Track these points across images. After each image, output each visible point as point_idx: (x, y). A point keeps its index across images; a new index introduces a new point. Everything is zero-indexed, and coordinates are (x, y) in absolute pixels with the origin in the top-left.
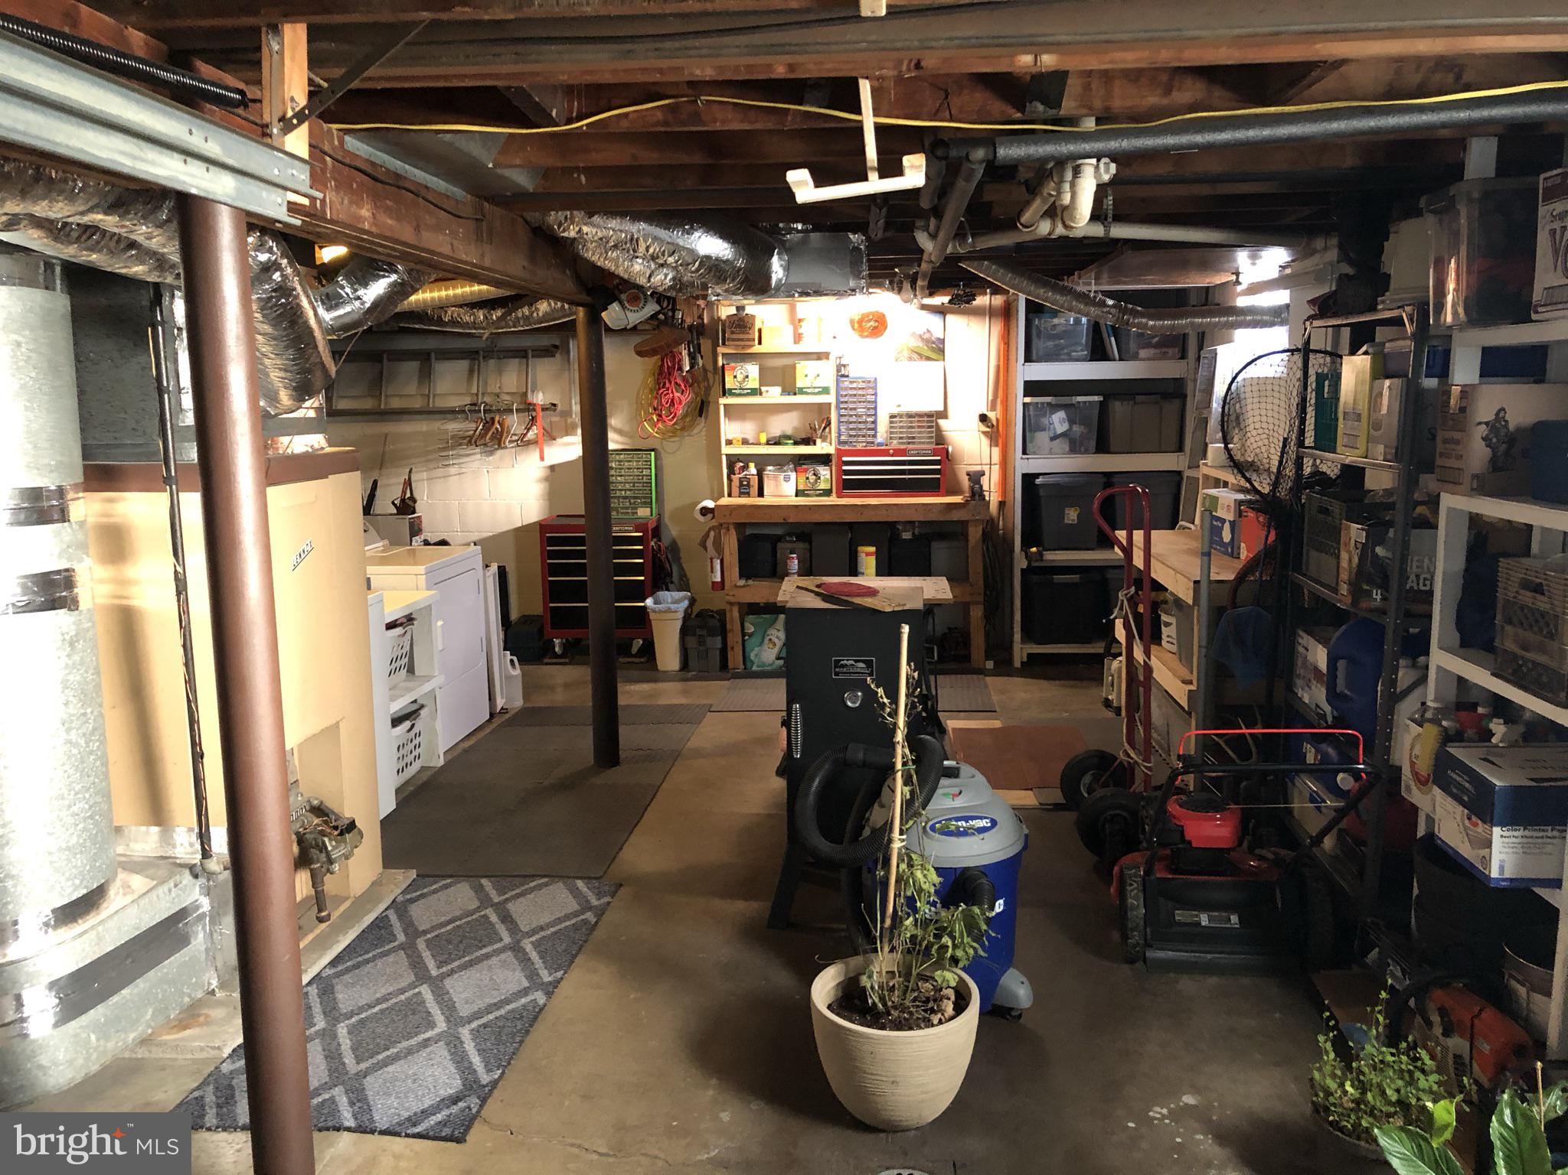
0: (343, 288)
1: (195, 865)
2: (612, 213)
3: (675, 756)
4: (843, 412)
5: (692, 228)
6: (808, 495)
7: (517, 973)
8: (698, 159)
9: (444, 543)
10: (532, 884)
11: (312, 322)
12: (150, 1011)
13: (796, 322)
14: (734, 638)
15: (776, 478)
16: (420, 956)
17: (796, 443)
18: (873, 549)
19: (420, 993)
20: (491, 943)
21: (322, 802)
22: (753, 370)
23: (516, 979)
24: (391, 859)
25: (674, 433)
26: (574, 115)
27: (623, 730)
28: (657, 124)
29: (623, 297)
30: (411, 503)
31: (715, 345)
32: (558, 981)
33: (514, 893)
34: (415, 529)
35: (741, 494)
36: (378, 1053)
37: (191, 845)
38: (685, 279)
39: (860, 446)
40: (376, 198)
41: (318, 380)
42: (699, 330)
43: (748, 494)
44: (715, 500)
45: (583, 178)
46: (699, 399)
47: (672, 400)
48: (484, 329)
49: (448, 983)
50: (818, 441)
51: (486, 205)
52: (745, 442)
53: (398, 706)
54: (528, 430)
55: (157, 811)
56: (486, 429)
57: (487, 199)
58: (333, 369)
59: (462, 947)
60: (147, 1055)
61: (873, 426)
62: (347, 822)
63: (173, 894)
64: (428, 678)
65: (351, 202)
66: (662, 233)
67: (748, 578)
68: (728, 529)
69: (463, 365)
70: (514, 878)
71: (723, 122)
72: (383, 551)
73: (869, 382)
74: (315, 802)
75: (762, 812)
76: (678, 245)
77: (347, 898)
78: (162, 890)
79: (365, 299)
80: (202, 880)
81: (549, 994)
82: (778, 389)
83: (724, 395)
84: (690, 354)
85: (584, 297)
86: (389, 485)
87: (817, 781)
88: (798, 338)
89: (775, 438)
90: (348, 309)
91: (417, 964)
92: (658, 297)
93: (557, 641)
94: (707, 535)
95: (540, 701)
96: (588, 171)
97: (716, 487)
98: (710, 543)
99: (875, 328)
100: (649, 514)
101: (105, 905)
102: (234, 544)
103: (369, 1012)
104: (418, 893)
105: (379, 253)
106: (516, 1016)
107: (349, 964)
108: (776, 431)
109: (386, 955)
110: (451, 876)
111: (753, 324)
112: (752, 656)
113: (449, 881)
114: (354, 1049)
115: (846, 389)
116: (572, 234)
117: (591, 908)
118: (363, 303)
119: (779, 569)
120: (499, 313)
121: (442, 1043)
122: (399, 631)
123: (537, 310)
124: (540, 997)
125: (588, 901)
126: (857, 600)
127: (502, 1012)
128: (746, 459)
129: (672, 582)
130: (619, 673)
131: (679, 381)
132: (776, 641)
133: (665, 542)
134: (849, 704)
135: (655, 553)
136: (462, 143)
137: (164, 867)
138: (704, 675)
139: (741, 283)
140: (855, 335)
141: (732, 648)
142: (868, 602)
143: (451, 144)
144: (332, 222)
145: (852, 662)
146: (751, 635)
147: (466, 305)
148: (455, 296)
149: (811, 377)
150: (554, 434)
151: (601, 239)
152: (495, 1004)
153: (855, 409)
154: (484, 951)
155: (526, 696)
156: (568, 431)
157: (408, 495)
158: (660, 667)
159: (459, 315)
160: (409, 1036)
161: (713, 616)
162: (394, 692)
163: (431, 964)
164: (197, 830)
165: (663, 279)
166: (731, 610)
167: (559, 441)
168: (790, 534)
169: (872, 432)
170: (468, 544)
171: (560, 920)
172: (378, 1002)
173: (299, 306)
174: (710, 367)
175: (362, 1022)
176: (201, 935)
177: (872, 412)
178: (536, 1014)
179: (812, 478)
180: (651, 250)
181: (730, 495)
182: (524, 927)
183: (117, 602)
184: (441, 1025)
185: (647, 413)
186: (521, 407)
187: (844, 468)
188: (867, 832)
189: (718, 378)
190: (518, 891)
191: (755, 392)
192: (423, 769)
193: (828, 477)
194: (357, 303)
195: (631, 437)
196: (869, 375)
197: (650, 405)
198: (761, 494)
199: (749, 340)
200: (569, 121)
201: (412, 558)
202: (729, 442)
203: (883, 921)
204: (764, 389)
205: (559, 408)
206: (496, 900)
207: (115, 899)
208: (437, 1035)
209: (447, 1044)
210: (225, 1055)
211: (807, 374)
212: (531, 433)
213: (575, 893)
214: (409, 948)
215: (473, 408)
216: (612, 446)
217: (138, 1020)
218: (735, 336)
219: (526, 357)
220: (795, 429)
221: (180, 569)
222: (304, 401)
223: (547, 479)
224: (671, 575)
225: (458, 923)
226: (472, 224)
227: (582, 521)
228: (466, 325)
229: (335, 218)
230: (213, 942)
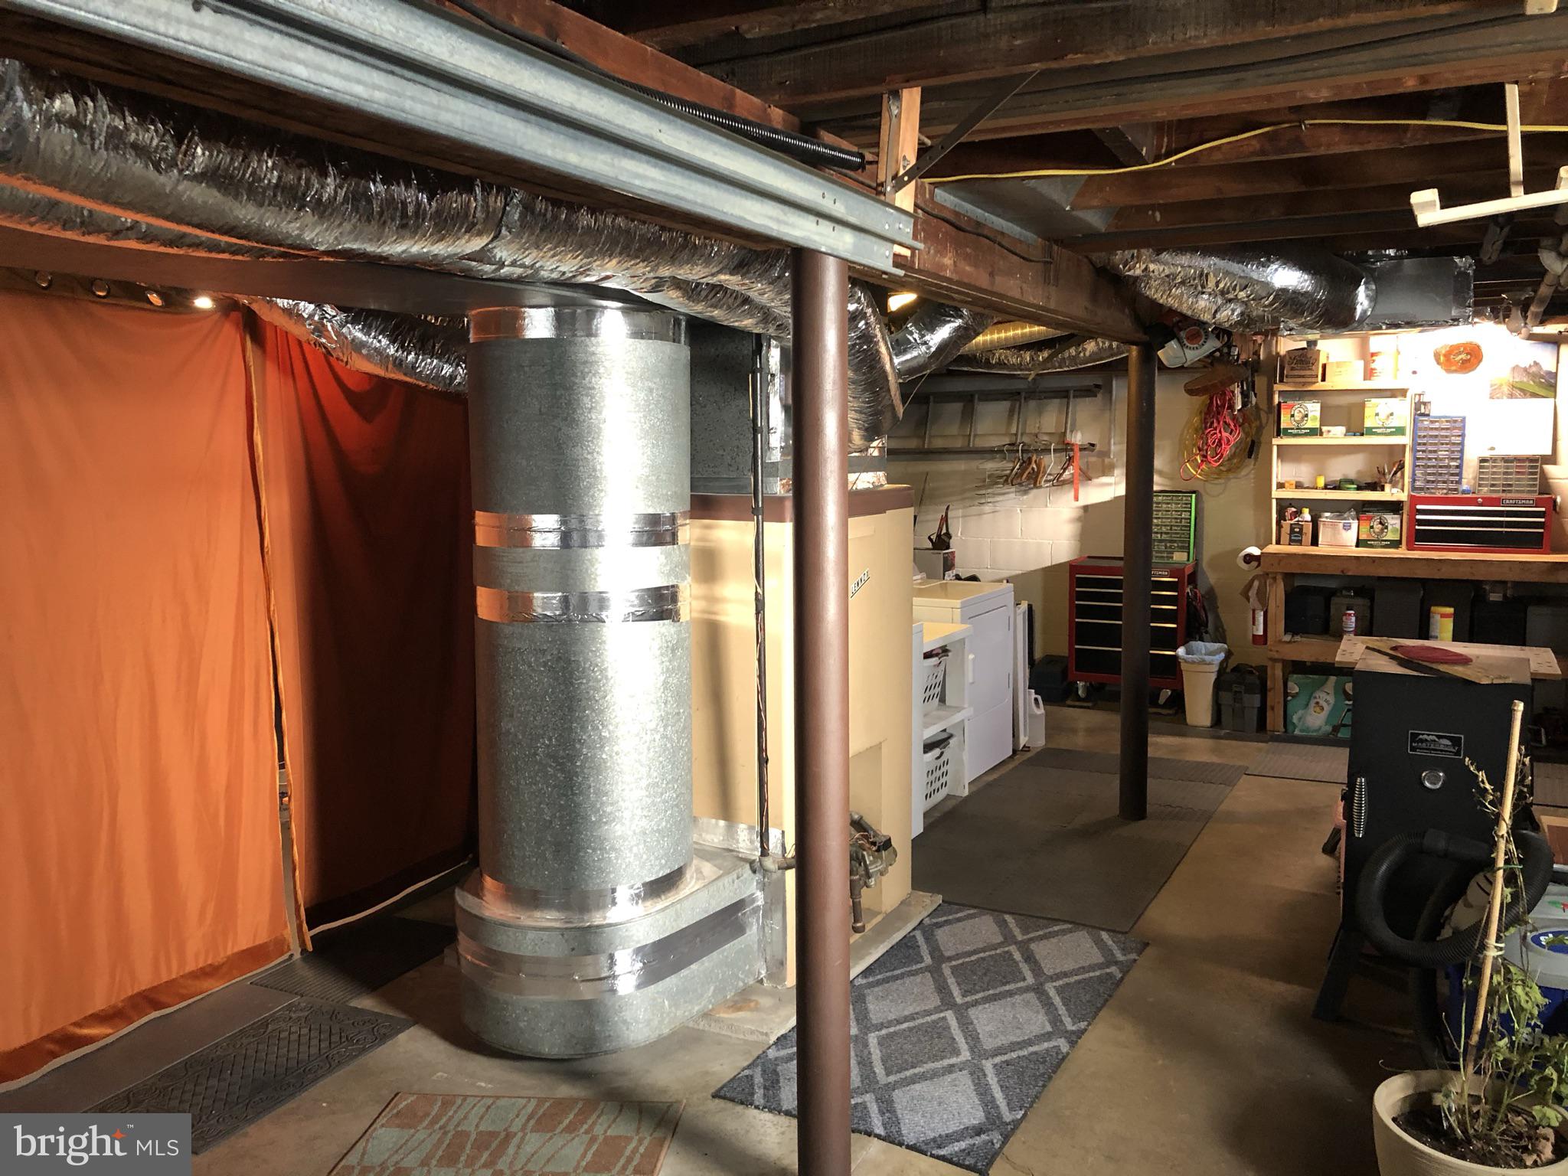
0: (911, 333)
1: (754, 861)
2: (1181, 250)
3: (1206, 817)
4: (1420, 455)
5: (1269, 260)
6: (1372, 546)
7: (1040, 1017)
8: (1291, 187)
9: (974, 578)
10: (1056, 928)
11: (888, 367)
12: (712, 988)
13: (1367, 357)
14: (1275, 698)
15: (1334, 525)
16: (945, 981)
17: (1359, 488)
18: (1451, 610)
19: (944, 1018)
20: (1014, 981)
21: (861, 818)
22: (1314, 408)
23: (1036, 1022)
24: (920, 880)
25: (1219, 474)
26: (1163, 151)
27: (1151, 783)
28: (1253, 154)
29: (1183, 334)
30: (946, 539)
31: (1271, 382)
32: (1083, 1032)
33: (1038, 934)
34: (949, 565)
35: (1291, 542)
36: (907, 1069)
37: (752, 842)
38: (1255, 314)
39: (1439, 494)
40: (958, 246)
41: (887, 423)
42: (1255, 367)
43: (1300, 542)
44: (1261, 547)
45: (1158, 215)
46: (1249, 439)
47: (1220, 441)
48: (1030, 370)
49: (973, 1013)
50: (1387, 487)
51: (1055, 247)
52: (1299, 486)
53: (931, 732)
54: (1065, 470)
55: (726, 808)
56: (1023, 469)
57: (1056, 242)
58: (900, 410)
59: (986, 979)
60: (707, 1028)
61: (1457, 471)
62: (884, 840)
63: (736, 886)
64: (959, 709)
65: (937, 252)
66: (1235, 267)
67: (1295, 633)
68: (1275, 579)
69: (1005, 405)
70: (1036, 918)
71: (1329, 145)
72: (920, 584)
73: (1455, 421)
74: (856, 817)
75: (1306, 890)
76: (1251, 278)
77: (879, 913)
78: (727, 880)
79: (931, 344)
80: (758, 876)
81: (1073, 1044)
82: (1342, 429)
83: (1278, 435)
84: (1242, 393)
85: (1140, 336)
86: (928, 521)
87: (1384, 868)
88: (1369, 374)
89: (1335, 481)
90: (915, 353)
91: (942, 989)
92: (1220, 331)
93: (1080, 684)
94: (1250, 585)
95: (1063, 742)
96: (1164, 208)
97: (1263, 530)
98: (1252, 593)
99: (1464, 362)
100: (1185, 559)
101: (682, 886)
102: (818, 571)
103: (898, 1028)
104: (945, 918)
105: (953, 299)
106: (1039, 1059)
107: (879, 977)
108: (1336, 476)
109: (913, 975)
110: (975, 907)
111: (1317, 360)
112: (1295, 719)
113: (972, 911)
114: (884, 1061)
115: (1426, 429)
116: (1138, 272)
117: (1116, 963)
118: (929, 348)
119: (1333, 625)
120: (1046, 354)
121: (964, 1072)
122: (934, 661)
123: (1085, 350)
124: (1063, 1045)
125: (1113, 954)
126: (1443, 668)
127: (1025, 1052)
128: (1299, 504)
129: (1207, 632)
130: (1150, 724)
131: (1228, 420)
132: (1325, 705)
133: (1201, 590)
134: (1427, 784)
135: (1190, 601)
136: (1045, 189)
137: (727, 858)
138: (1238, 734)
139: (1321, 316)
140: (1439, 370)
141: (1273, 708)
142: (1458, 671)
143: (1033, 190)
144: (919, 271)
145: (1434, 738)
146: (1294, 696)
147: (1014, 347)
148: (1006, 339)
149: (1383, 416)
150: (1090, 474)
151: (1167, 276)
152: (1018, 1043)
153: (1435, 452)
154: (1007, 988)
155: (1048, 737)
156: (1107, 470)
157: (944, 531)
158: (1189, 721)
159: (1006, 357)
160: (935, 1058)
161: (1251, 673)
162: (928, 719)
163: (956, 992)
164: (758, 828)
165: (1230, 314)
166: (1273, 668)
167: (1096, 481)
168: (1348, 589)
169: (1457, 478)
170: (1000, 581)
171: (1083, 970)
172: (906, 1019)
173: (878, 352)
174: (1264, 406)
175: (890, 1036)
176: (755, 928)
177: (1457, 455)
178: (1059, 1061)
179: (1378, 527)
180: (1221, 285)
181: (1278, 542)
182: (1048, 971)
183: (706, 616)
184: (965, 1055)
185: (1190, 454)
186: (1060, 447)
187: (1419, 517)
188: (1447, 932)
189: (1273, 417)
190: (1041, 933)
191: (1314, 432)
192: (948, 797)
193: (1398, 526)
194: (923, 348)
195: (1171, 479)
196: (1454, 412)
197: (1194, 445)
198: (1315, 542)
199: (1312, 376)
200: (1157, 159)
201: (944, 592)
202: (1281, 486)
203: (1468, 1036)
204: (1324, 429)
205: (1097, 448)
206: (1020, 938)
207: (690, 885)
208: (961, 1063)
209: (971, 1074)
210: (771, 1042)
211: (1376, 413)
212: (1067, 473)
213: (1099, 943)
214: (935, 971)
215: (1011, 448)
216: (1156, 488)
217: (702, 995)
218: (1296, 373)
219: (1067, 397)
220: (1359, 472)
221: (759, 590)
222: (873, 440)
223: (1079, 519)
224: (1206, 626)
225: (982, 955)
226: (1040, 266)
227: (1121, 563)
228: (1013, 367)
229: (922, 267)
230: (764, 935)
